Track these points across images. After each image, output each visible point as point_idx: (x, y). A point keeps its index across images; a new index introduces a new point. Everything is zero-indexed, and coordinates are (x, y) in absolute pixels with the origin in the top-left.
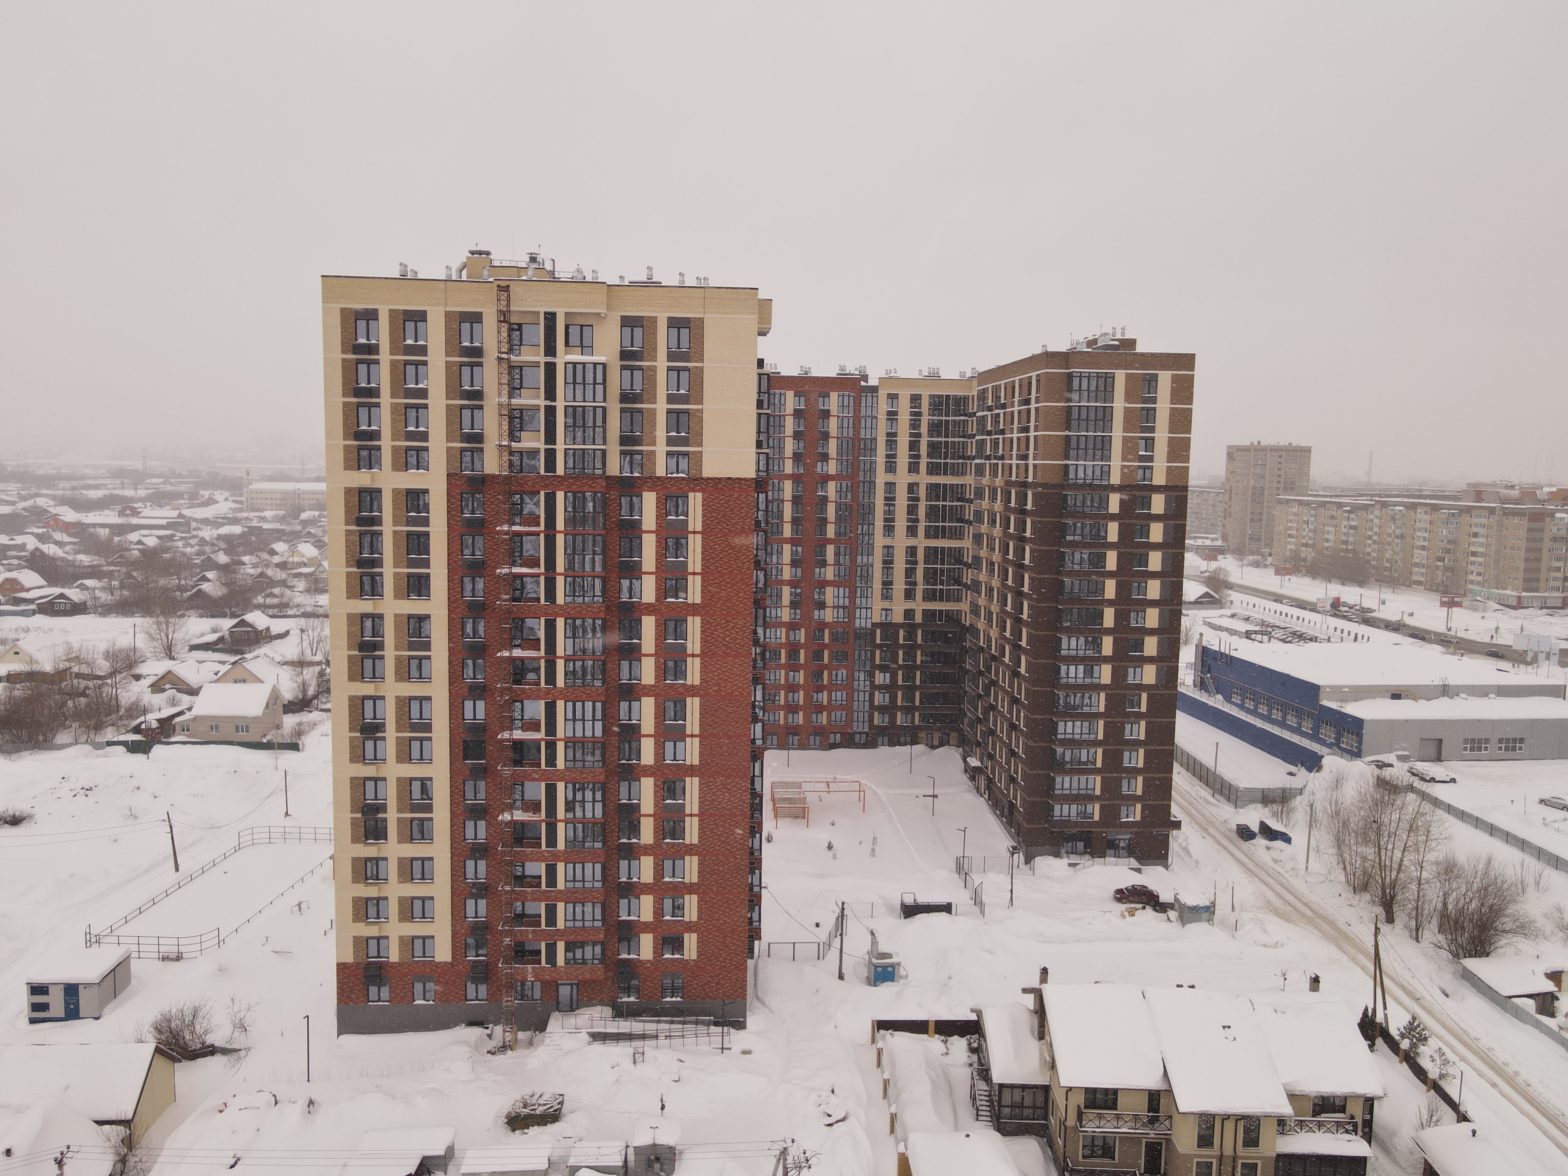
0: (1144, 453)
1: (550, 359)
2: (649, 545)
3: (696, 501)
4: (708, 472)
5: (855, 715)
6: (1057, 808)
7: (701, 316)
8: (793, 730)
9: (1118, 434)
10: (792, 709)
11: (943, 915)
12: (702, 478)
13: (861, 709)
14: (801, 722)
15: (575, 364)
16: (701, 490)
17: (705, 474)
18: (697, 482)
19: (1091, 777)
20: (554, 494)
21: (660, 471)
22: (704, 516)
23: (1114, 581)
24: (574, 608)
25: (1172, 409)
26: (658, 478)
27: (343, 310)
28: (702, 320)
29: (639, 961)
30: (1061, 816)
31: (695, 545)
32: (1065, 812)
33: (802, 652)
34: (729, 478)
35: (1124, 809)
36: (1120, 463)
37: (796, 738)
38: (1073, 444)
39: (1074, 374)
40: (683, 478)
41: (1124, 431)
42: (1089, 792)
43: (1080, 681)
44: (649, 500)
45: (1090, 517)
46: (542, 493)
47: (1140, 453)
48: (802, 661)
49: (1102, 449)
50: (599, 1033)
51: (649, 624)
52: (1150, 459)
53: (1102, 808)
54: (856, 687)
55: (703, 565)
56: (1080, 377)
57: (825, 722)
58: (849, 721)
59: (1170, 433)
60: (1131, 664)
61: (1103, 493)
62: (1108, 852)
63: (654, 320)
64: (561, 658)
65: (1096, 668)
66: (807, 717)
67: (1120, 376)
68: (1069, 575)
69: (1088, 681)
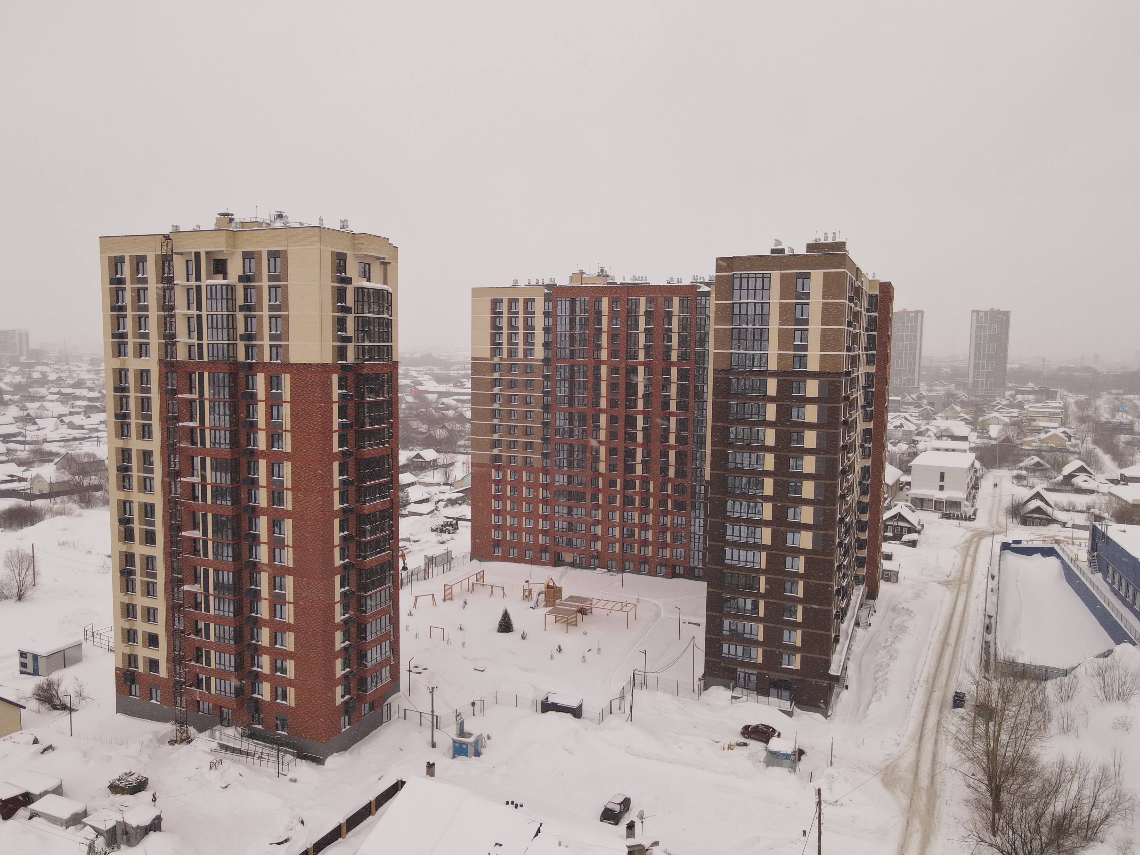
0: (799, 343)
1: (198, 283)
2: (261, 408)
3: (286, 379)
4: (294, 359)
5: (692, 553)
6: (725, 647)
7: (285, 248)
8: (645, 560)
9: (774, 326)
10: (644, 543)
11: (568, 717)
12: (289, 364)
13: (696, 548)
14: (650, 555)
15: (211, 286)
16: (290, 372)
17: (291, 362)
18: (288, 367)
19: (755, 625)
20: (203, 373)
21: (267, 359)
22: (291, 390)
23: (773, 455)
24: (215, 451)
25: (824, 304)
26: (265, 363)
27: (109, 257)
28: (286, 251)
29: (263, 700)
30: (729, 654)
31: (286, 410)
32: (732, 652)
33: (651, 499)
34: (305, 364)
35: (785, 657)
36: (776, 352)
37: (647, 567)
38: (735, 336)
39: (735, 276)
40: (278, 364)
41: (780, 324)
42: (753, 637)
43: (744, 540)
44: (261, 379)
45: (751, 398)
46: (197, 373)
47: (796, 343)
48: (651, 507)
49: (761, 340)
50: (224, 745)
51: (262, 464)
52: (805, 348)
53: (765, 652)
54: (692, 531)
55: (291, 425)
56: (741, 278)
57: (668, 557)
58: (687, 556)
59: (822, 325)
60: (791, 529)
61: (762, 378)
62: (773, 691)
63: (260, 252)
64: (209, 484)
65: (758, 530)
66: (655, 552)
67: (776, 275)
68: (733, 448)
69: (750, 540)
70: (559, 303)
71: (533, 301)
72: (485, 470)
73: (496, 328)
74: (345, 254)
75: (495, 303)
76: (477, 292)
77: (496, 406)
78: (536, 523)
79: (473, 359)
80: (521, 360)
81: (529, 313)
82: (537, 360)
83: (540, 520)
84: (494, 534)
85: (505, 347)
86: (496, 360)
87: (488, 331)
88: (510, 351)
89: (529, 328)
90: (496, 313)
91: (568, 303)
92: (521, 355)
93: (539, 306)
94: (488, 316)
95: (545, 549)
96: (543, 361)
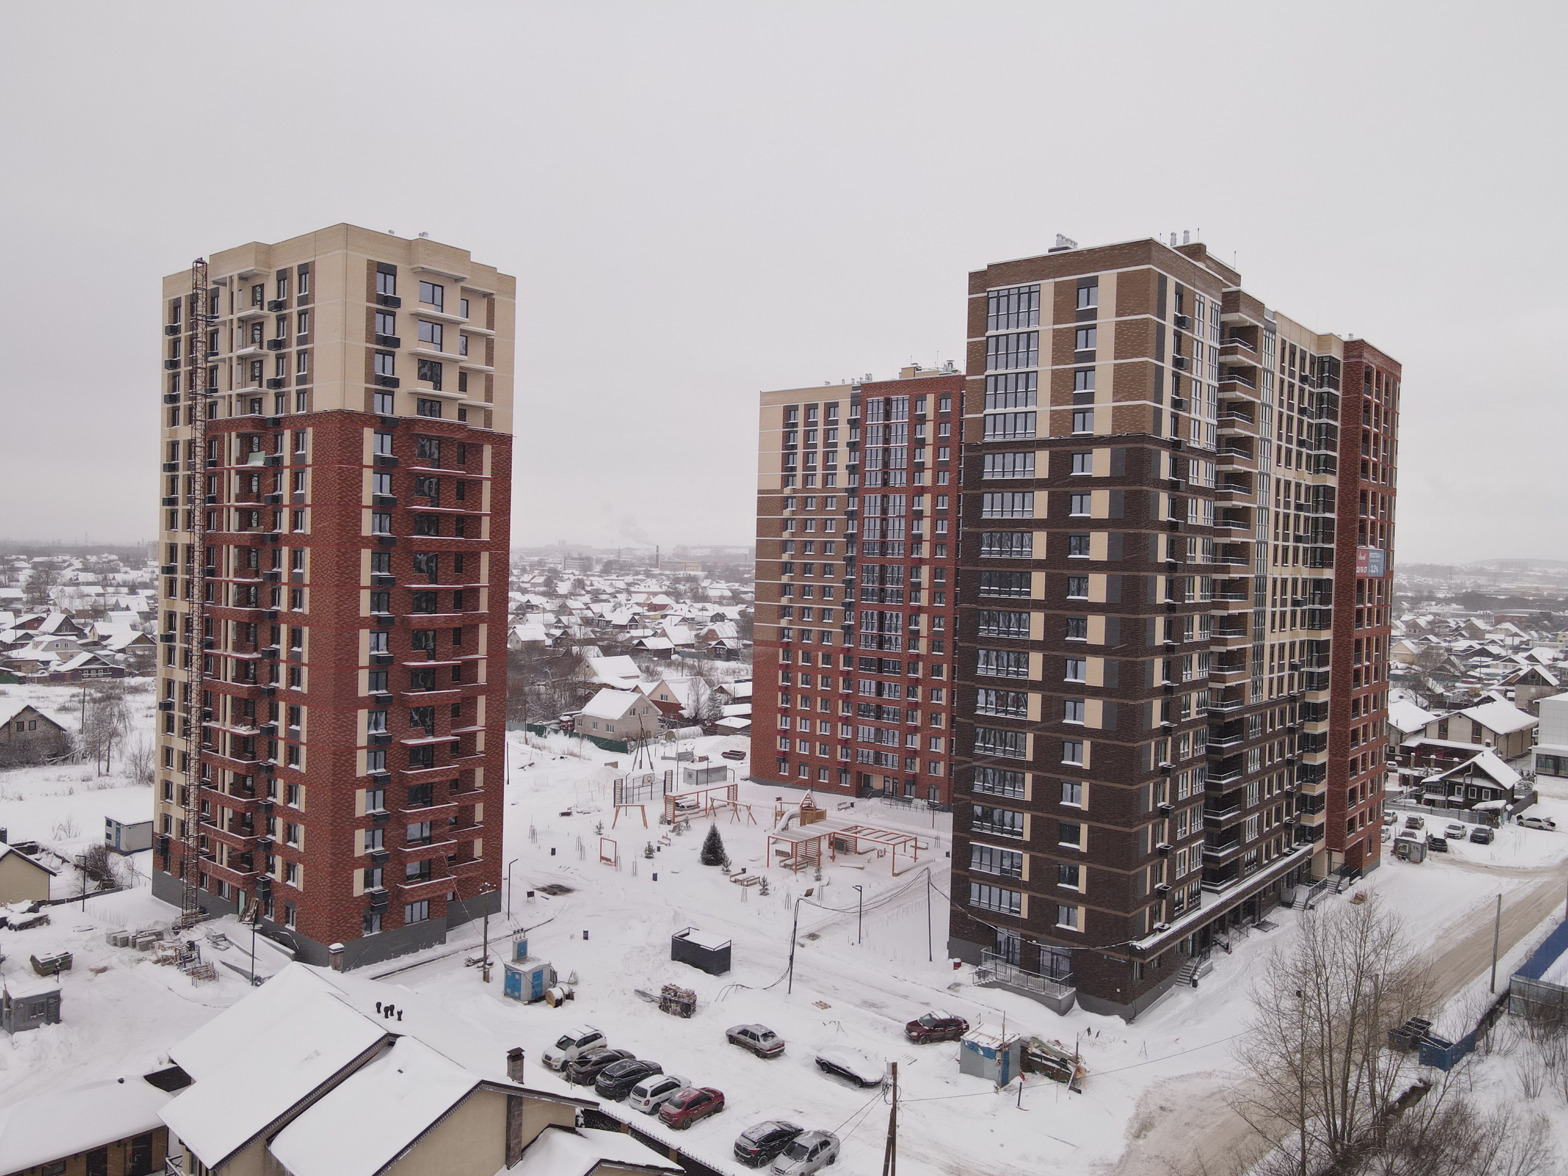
0: (1082, 391)
2: (286, 478)
3: (309, 435)
6: (975, 890)
9: (1045, 367)
19: (1017, 853)
21: (293, 411)
22: (313, 450)
23: (1044, 574)
25: (1118, 324)
26: (291, 417)
29: (275, 881)
30: (980, 902)
32: (985, 898)
36: (1049, 408)
40: (303, 416)
41: (1054, 363)
42: (1014, 874)
44: (287, 438)
49: (1027, 390)
52: (1090, 398)
53: (1031, 900)
55: (312, 497)
61: (1029, 452)
63: (293, 268)
65: (1022, 698)
67: (1047, 286)
70: (870, 406)
71: (835, 405)
72: (770, 650)
73: (789, 448)
74: (396, 267)
75: (789, 411)
76: (767, 398)
77: (785, 557)
78: (834, 728)
79: (760, 492)
80: (820, 491)
81: (831, 424)
82: (840, 490)
83: (840, 724)
84: (782, 746)
85: (799, 473)
86: (787, 491)
87: (778, 452)
88: (805, 478)
89: (831, 447)
90: (790, 427)
91: (881, 405)
92: (818, 484)
93: (844, 413)
94: (780, 430)
95: (845, 768)
96: (846, 490)
